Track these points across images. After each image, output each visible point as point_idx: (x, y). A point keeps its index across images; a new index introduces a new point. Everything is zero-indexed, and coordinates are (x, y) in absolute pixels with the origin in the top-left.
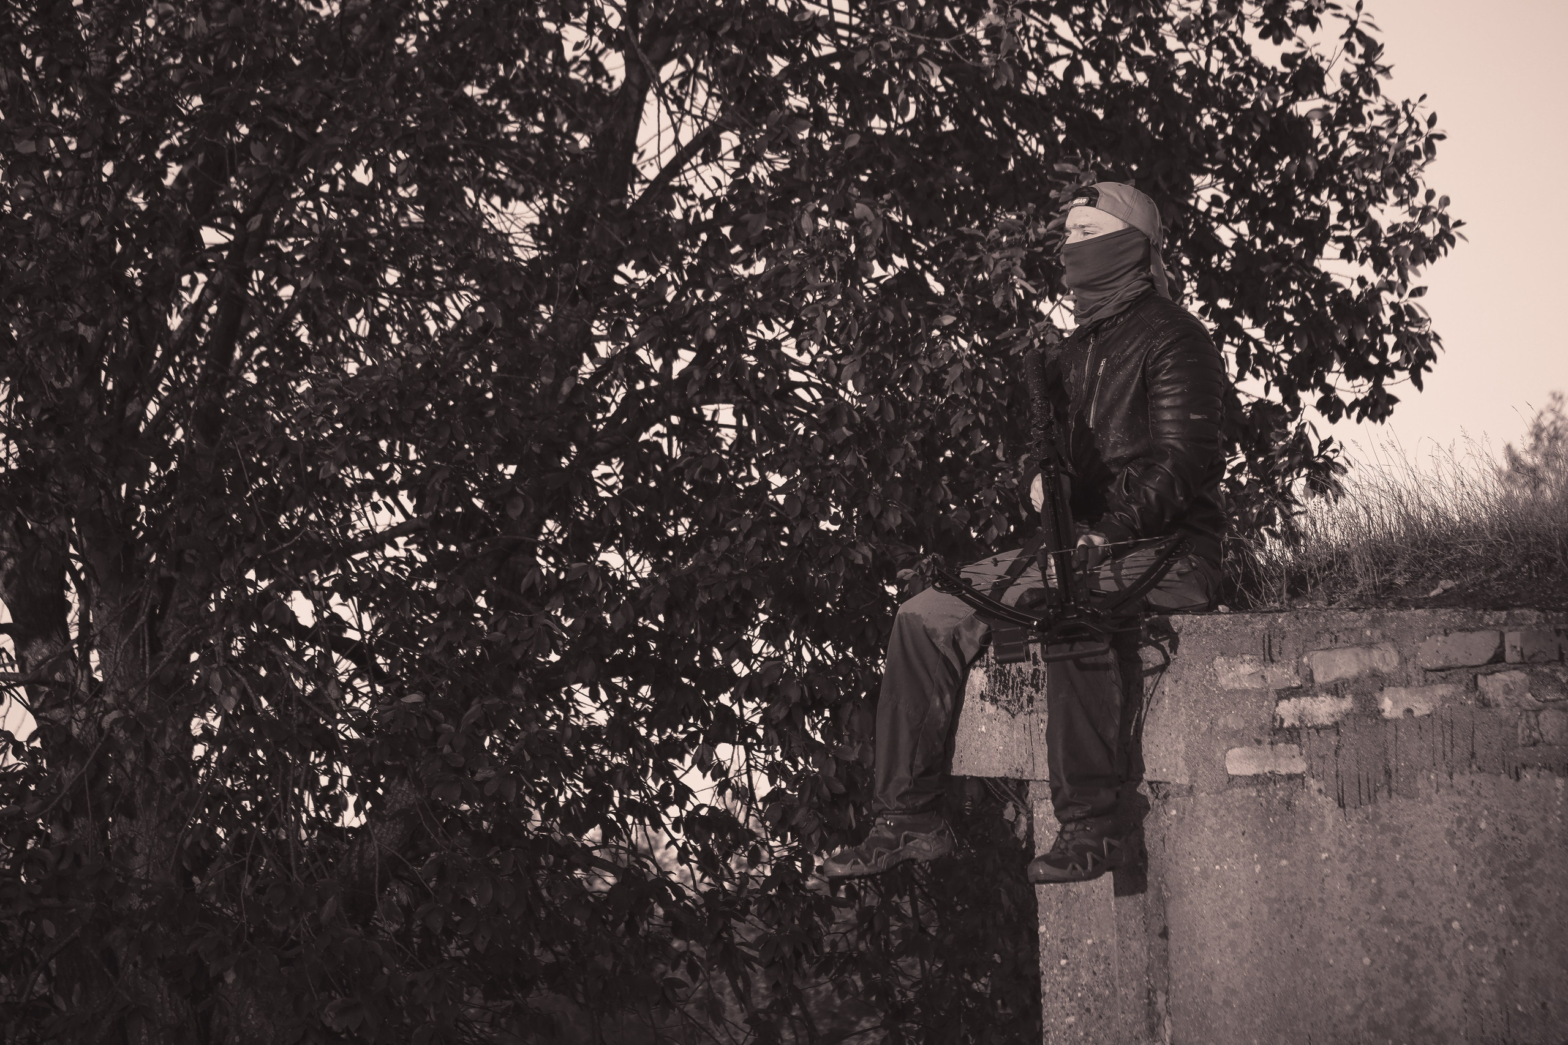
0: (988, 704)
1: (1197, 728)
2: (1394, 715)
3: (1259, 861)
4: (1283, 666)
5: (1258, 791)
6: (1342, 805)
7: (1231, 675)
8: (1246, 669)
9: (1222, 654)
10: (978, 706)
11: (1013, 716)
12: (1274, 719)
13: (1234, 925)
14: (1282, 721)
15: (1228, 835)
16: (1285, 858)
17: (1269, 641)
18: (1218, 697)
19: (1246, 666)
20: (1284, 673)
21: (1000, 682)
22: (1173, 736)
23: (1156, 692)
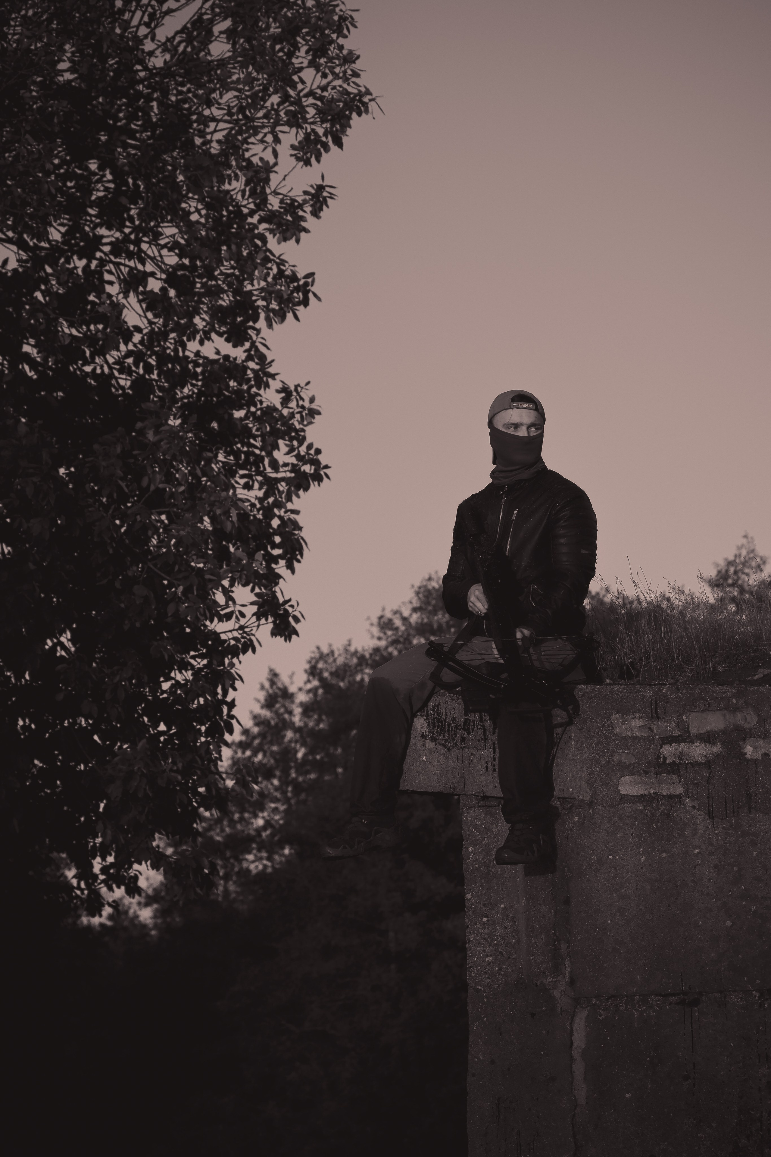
0: (428, 741)
1: (598, 762)
2: (754, 757)
3: (643, 853)
4: (666, 721)
5: (645, 806)
6: (711, 816)
7: (624, 727)
8: (637, 723)
9: (618, 712)
10: (421, 743)
11: (449, 750)
12: (659, 757)
13: (623, 897)
14: (665, 759)
15: (619, 835)
16: (665, 852)
17: (656, 705)
18: (615, 741)
19: (637, 721)
20: (667, 726)
21: (438, 726)
22: (579, 767)
23: (564, 737)
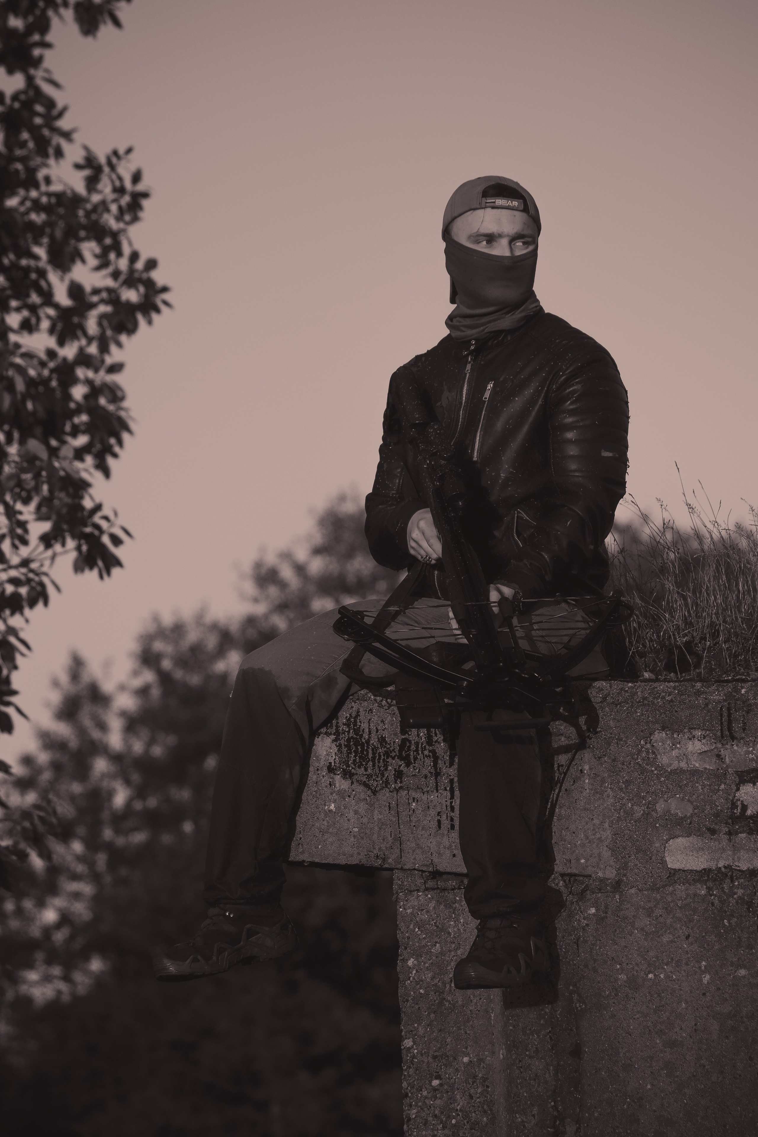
0: (338, 778)
1: (629, 813)
3: (707, 970)
4: (747, 744)
5: (709, 889)
7: (675, 753)
8: (695, 746)
9: (663, 729)
10: (326, 781)
11: (374, 792)
12: (734, 806)
13: (672, 1044)
14: (745, 808)
15: (666, 939)
16: (744, 967)
17: (729, 715)
18: (658, 778)
19: (697, 743)
20: (748, 752)
21: (356, 752)
22: (596, 821)
23: (572, 770)
